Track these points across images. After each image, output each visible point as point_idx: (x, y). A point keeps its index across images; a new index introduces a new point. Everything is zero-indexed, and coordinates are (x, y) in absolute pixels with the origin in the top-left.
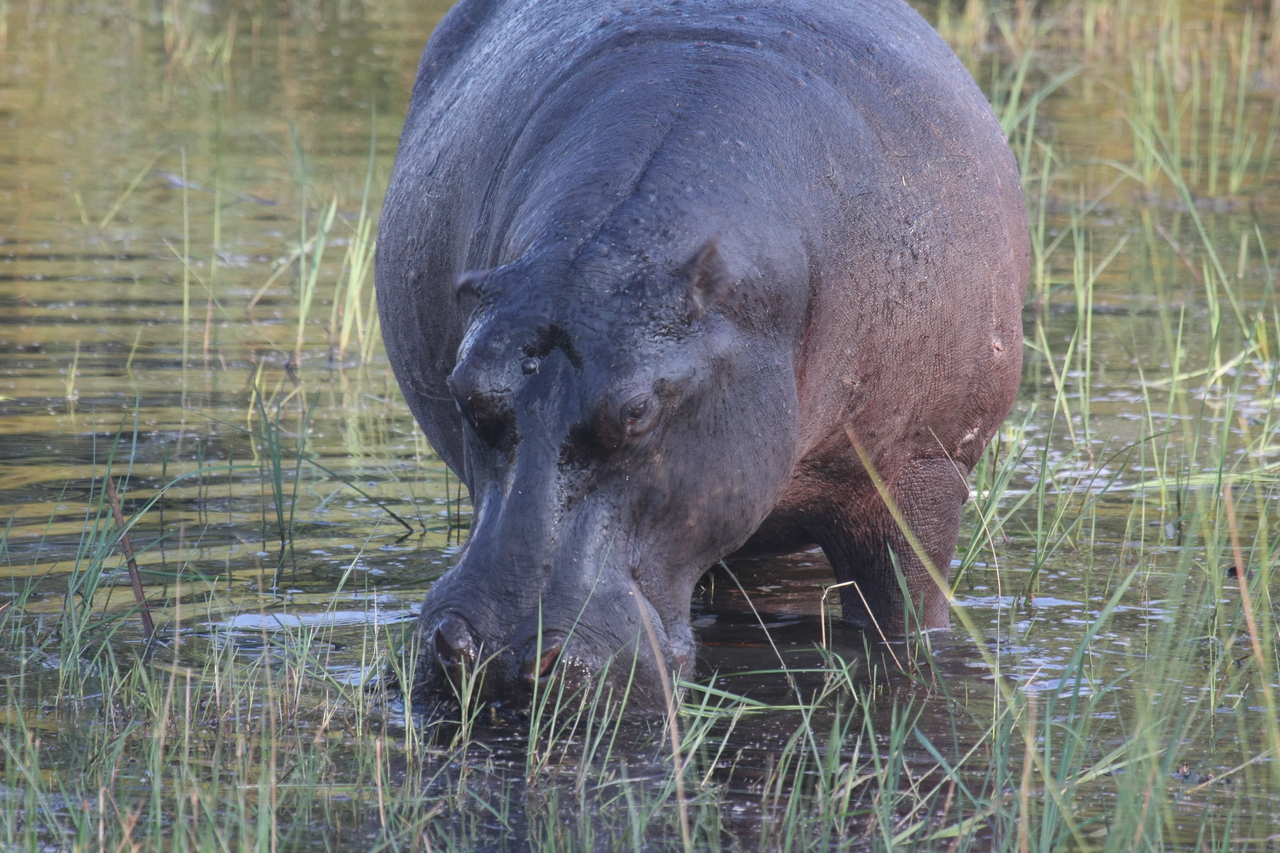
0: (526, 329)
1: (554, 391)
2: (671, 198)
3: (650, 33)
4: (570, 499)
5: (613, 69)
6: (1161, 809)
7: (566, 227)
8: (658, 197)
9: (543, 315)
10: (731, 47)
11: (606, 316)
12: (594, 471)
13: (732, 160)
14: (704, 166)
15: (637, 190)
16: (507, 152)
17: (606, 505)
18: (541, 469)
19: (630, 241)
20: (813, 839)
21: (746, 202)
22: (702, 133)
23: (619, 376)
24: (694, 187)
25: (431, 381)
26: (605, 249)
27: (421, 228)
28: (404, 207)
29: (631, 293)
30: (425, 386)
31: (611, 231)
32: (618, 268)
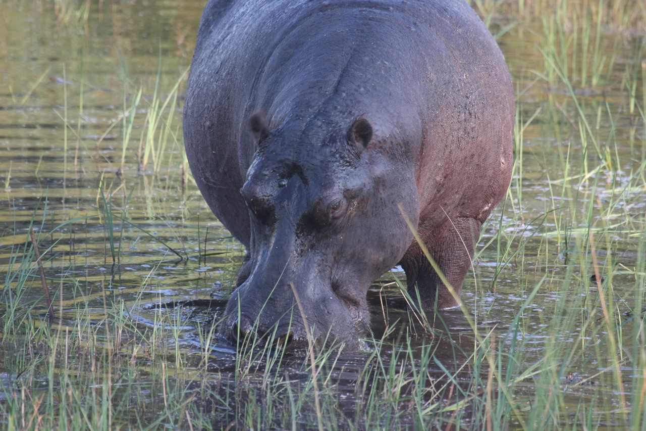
0: (281, 165)
1: (294, 196)
2: (353, 94)
3: (336, 4)
4: (302, 251)
5: (318, 23)
7: (302, 111)
8: (347, 94)
10: (378, 11)
11: (319, 157)
12: (314, 237)
13: (383, 72)
14: (369, 76)
15: (336, 91)
16: (264, 64)
17: (320, 254)
18: (287, 236)
19: (332, 118)
20: (382, 412)
21: (390, 95)
22: (367, 58)
23: (326, 189)
24: (365, 88)
25: (216, 178)
26: (320, 123)
27: (212, 101)
28: (202, 89)
29: (331, 144)
30: (212, 181)
31: (322, 113)
32: (325, 132)
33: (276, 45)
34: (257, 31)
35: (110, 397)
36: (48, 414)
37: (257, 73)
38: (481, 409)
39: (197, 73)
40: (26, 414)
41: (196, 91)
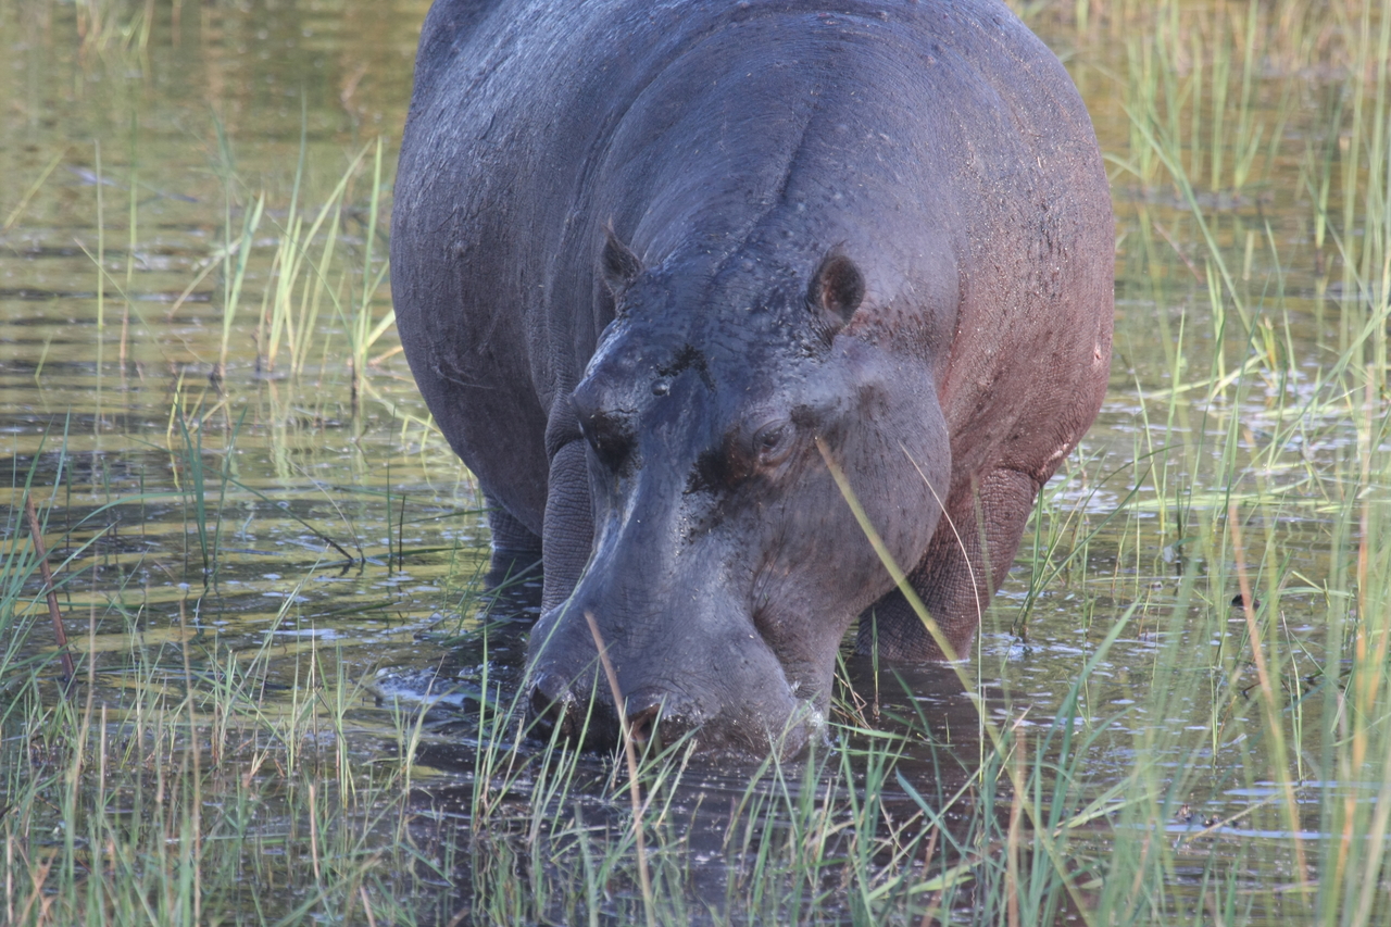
0: (661, 348)
1: (684, 414)
2: (820, 207)
3: (766, 6)
4: (693, 532)
6: (1161, 859)
7: (710, 238)
8: (808, 206)
9: (680, 333)
10: (855, 19)
11: (746, 336)
13: (879, 158)
14: (851, 167)
15: (784, 198)
16: (607, 129)
17: (733, 541)
18: (663, 497)
19: (777, 256)
21: (897, 209)
22: (844, 127)
23: (754, 400)
24: (844, 193)
25: (468, 367)
26: (749, 264)
27: (472, 197)
28: (446, 173)
29: (772, 309)
30: (460, 372)
31: (757, 244)
32: (761, 283)
33: (638, 89)
34: (584, 50)
35: (198, 857)
36: (65, 895)
37: (592, 148)
38: (996, 881)
39: (432, 140)
40: (16, 892)
41: (432, 178)
